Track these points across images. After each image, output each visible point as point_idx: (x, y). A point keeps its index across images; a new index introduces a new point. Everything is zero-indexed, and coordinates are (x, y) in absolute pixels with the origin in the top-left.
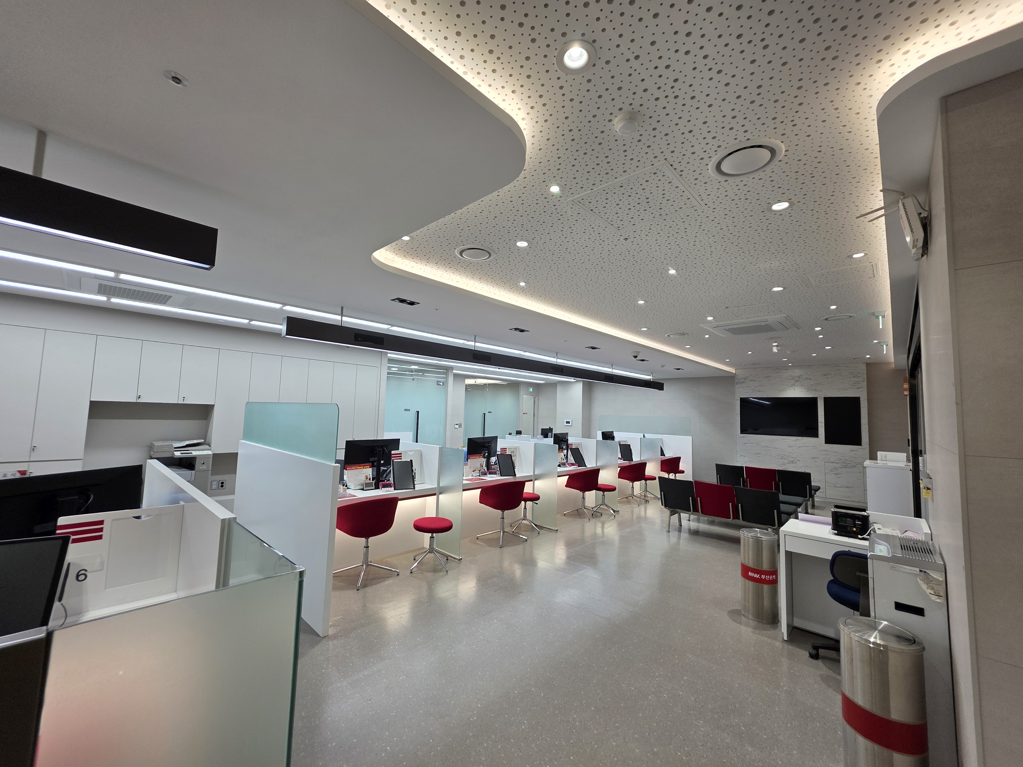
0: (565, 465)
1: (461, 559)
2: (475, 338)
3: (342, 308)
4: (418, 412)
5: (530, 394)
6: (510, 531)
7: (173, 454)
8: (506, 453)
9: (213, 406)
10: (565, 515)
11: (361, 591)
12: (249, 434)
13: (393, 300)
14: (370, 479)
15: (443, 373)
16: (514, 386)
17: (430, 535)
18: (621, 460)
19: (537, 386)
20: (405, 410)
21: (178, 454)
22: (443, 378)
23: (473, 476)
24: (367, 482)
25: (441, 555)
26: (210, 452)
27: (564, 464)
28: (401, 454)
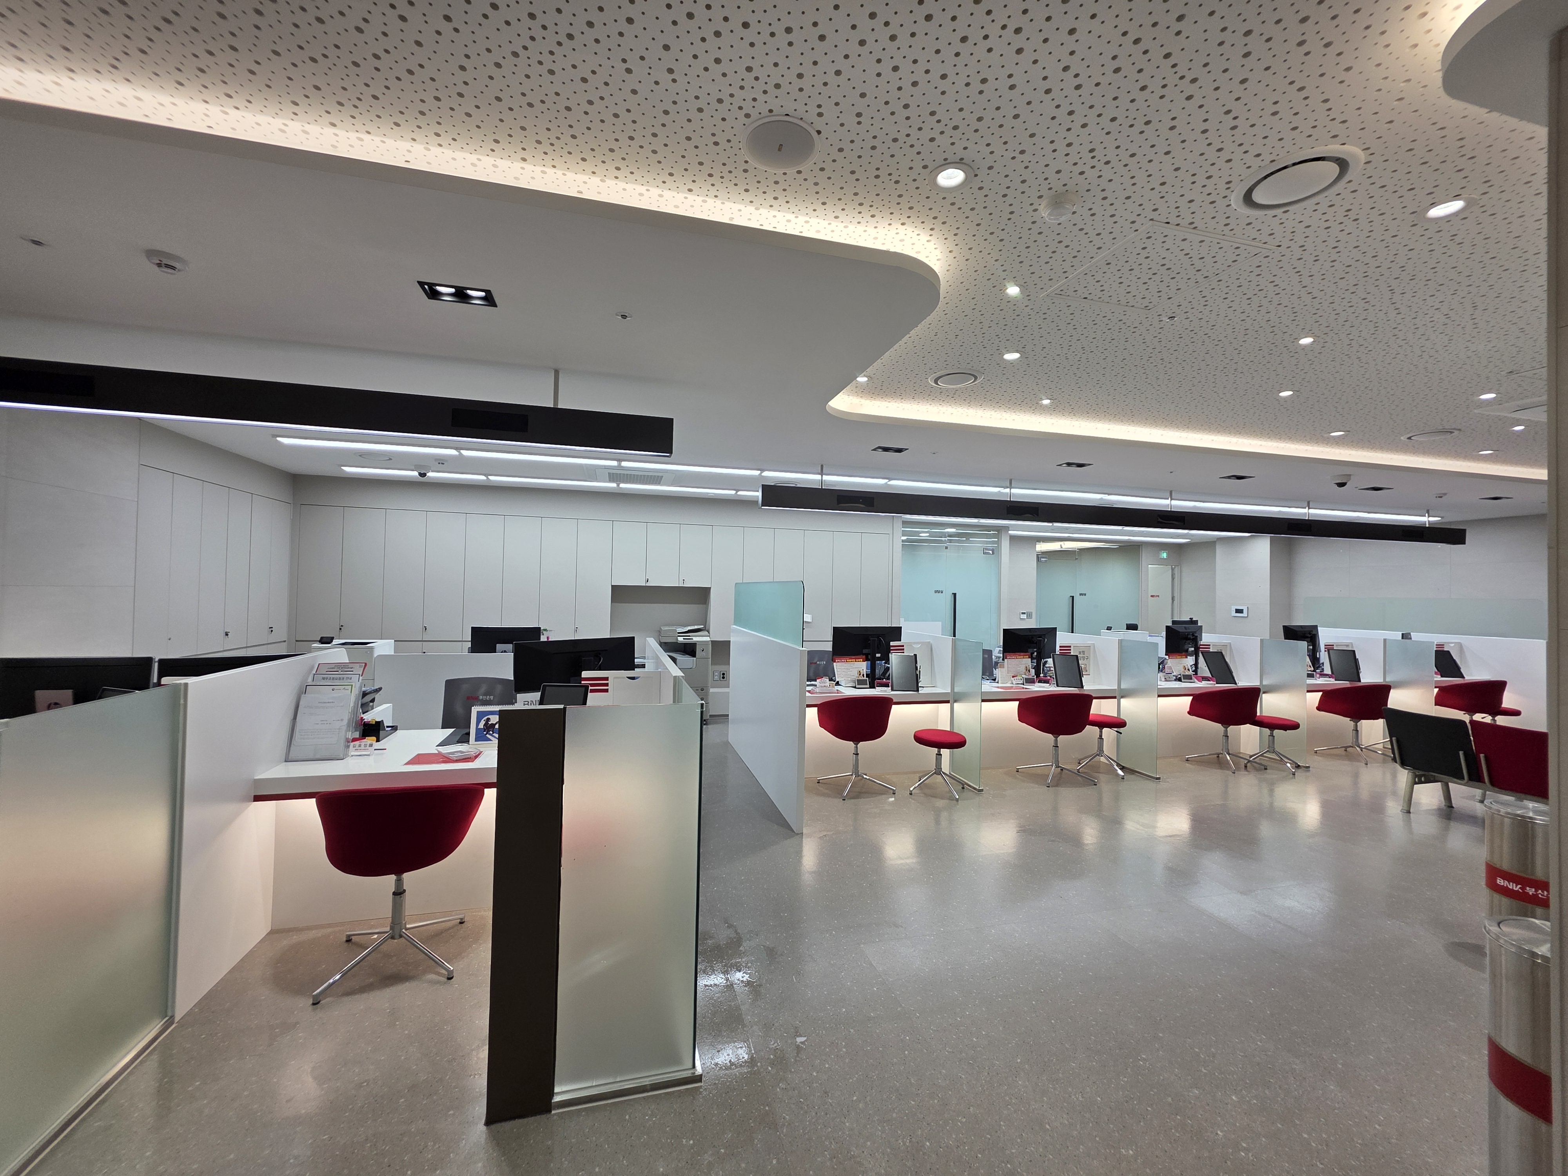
0: (1191, 679)
1: (982, 790)
2: (1011, 483)
3: (822, 466)
4: (955, 595)
5: (1162, 562)
6: (1075, 770)
7: (677, 639)
8: (1070, 653)
9: (710, 588)
10: (1188, 760)
11: (849, 802)
12: (739, 619)
13: (874, 450)
14: (863, 675)
15: (994, 536)
16: (1131, 550)
17: (936, 750)
18: (1331, 679)
19: (1177, 550)
20: (936, 592)
21: (680, 639)
22: (993, 542)
23: (1013, 683)
24: (860, 678)
25: (954, 781)
26: (708, 639)
27: (1188, 678)
28: (903, 646)
